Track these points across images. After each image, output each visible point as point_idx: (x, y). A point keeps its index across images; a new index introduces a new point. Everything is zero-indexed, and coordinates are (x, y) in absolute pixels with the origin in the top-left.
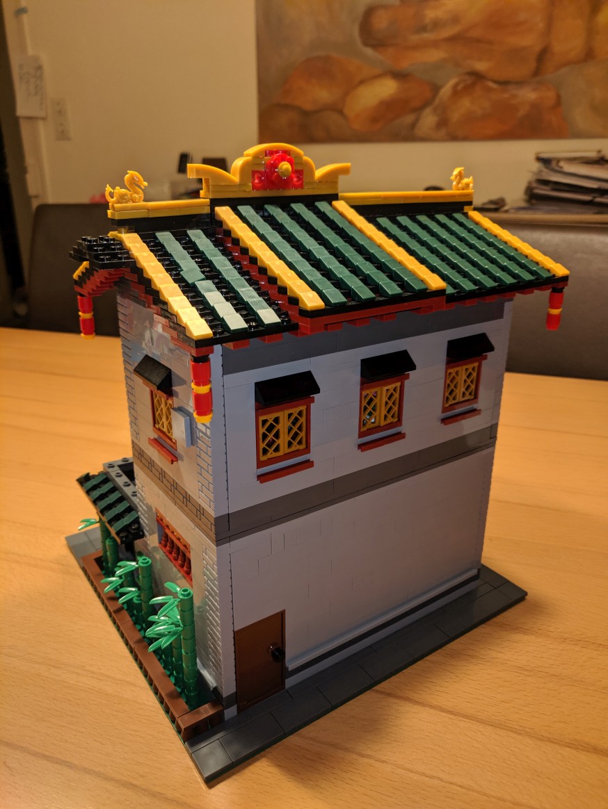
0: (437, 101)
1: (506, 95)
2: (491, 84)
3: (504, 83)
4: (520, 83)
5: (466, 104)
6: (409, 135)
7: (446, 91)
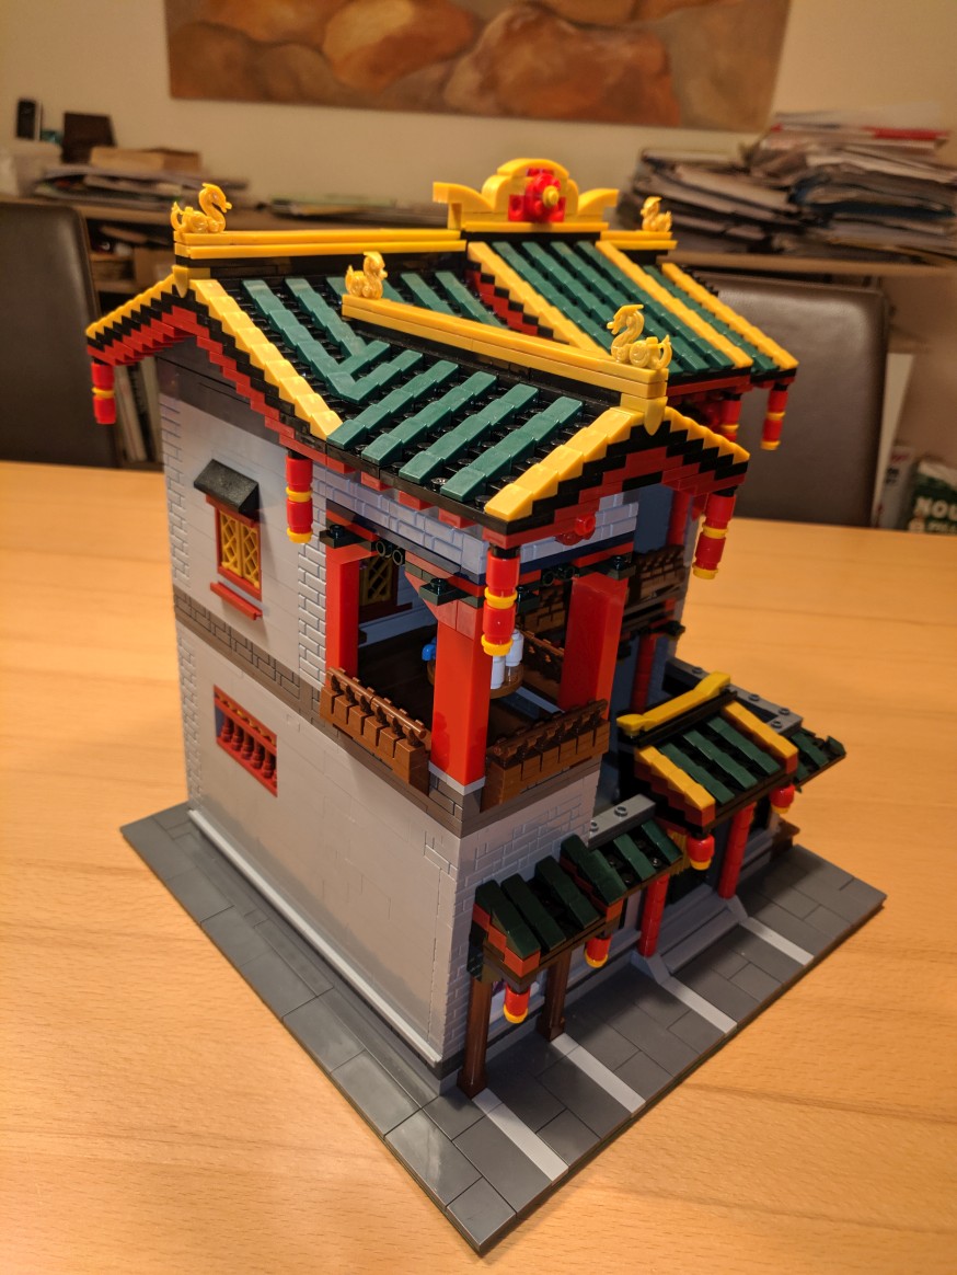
0: (480, 47)
1: (588, 47)
2: (564, 25)
3: (585, 26)
4: (610, 29)
5: (525, 57)
6: (434, 102)
7: (494, 30)
